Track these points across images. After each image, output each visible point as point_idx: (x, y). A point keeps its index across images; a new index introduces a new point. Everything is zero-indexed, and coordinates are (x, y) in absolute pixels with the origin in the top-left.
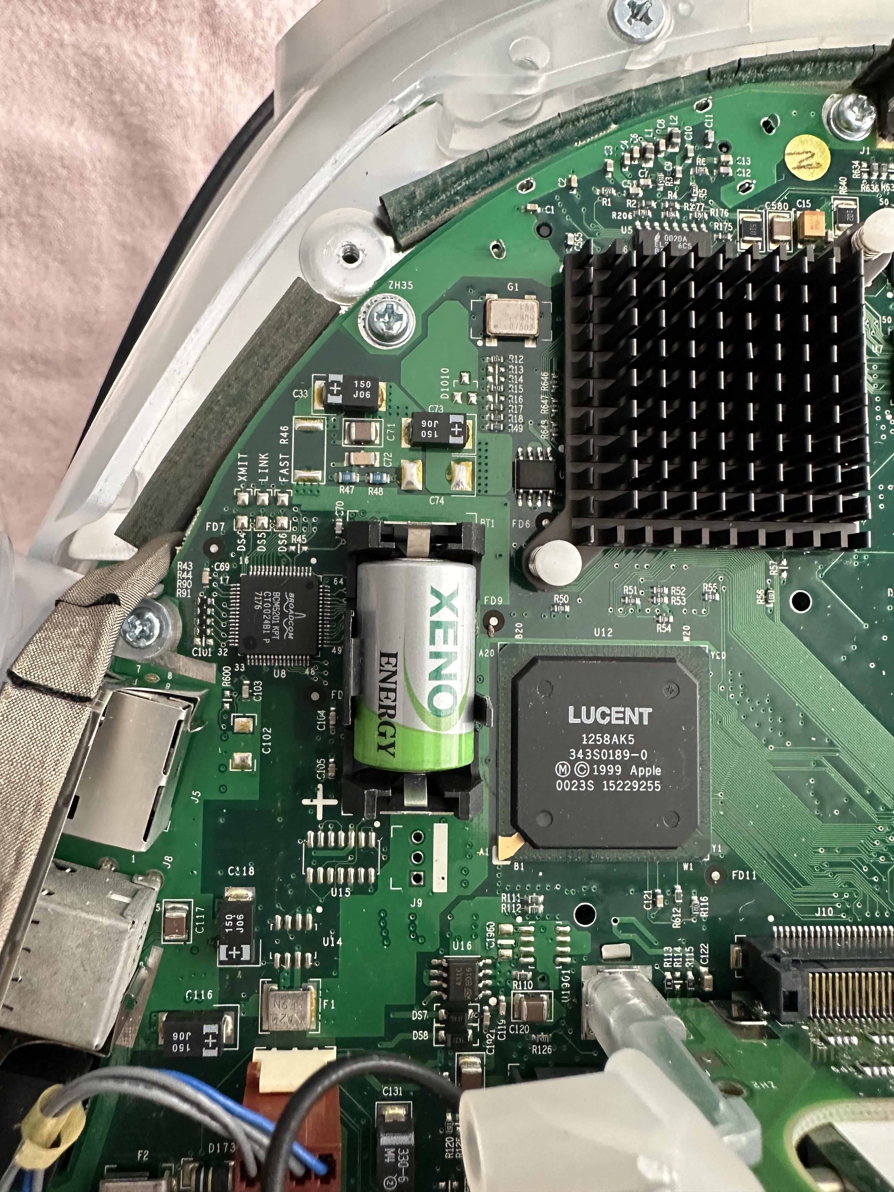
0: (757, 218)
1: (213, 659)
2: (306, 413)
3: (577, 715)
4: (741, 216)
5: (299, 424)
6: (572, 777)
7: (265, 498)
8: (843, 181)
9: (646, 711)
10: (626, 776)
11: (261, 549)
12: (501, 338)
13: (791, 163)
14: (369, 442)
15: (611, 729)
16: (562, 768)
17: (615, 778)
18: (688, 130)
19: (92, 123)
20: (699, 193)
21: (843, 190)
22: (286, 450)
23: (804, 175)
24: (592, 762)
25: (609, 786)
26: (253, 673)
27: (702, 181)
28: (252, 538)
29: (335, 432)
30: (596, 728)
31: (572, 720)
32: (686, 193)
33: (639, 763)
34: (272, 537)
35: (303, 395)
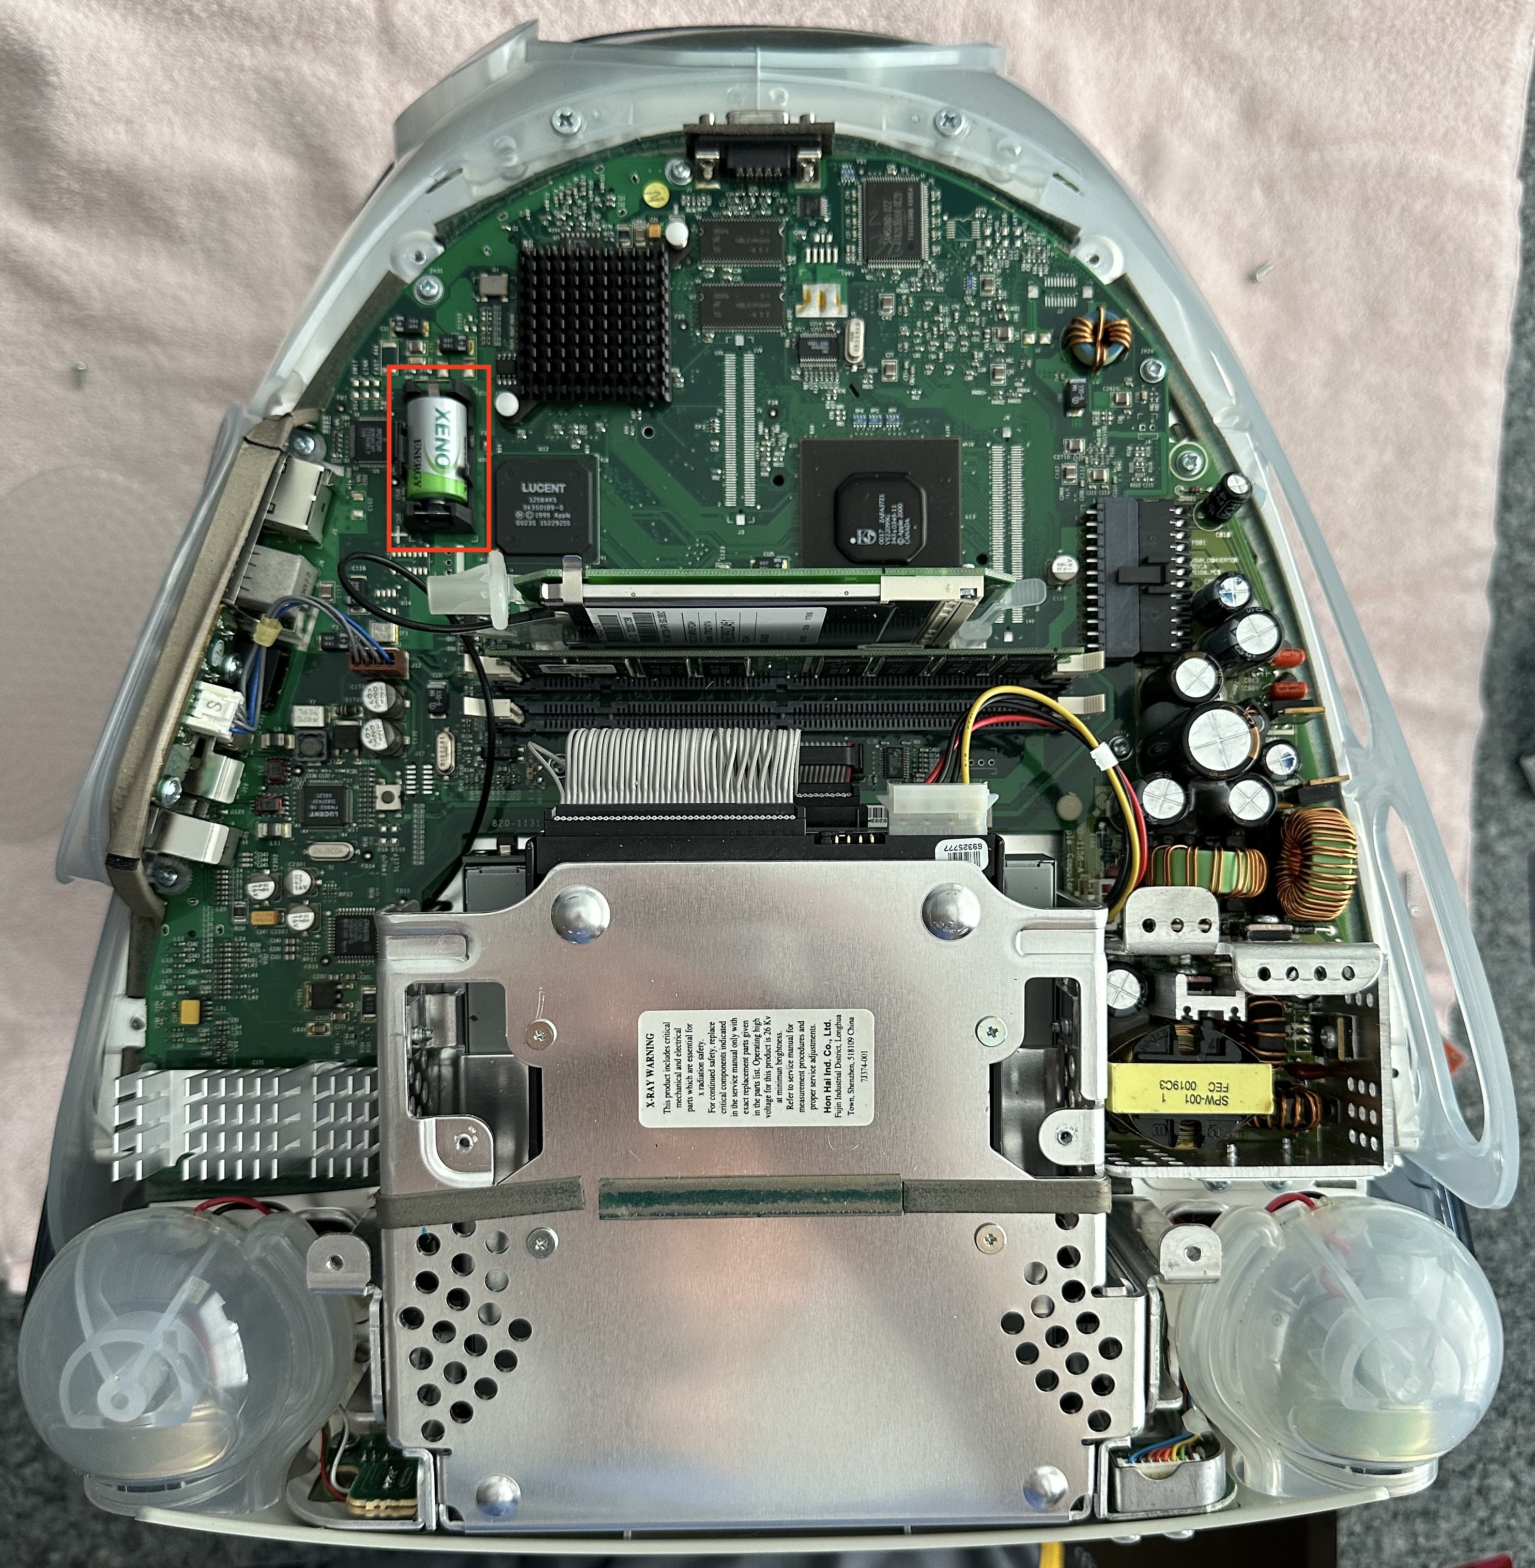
0: (627, 229)
1: (342, 464)
2: (387, 338)
3: (527, 487)
4: (619, 227)
5: (385, 345)
6: (525, 518)
7: (367, 383)
8: (676, 208)
9: (563, 486)
10: (552, 518)
11: (366, 408)
12: (489, 297)
13: (647, 198)
14: (420, 352)
15: (544, 495)
16: (519, 514)
17: (546, 519)
18: (591, 183)
19: (273, 145)
20: (596, 216)
21: (676, 211)
22: (377, 357)
23: (654, 204)
24: (535, 511)
25: (543, 523)
26: (362, 471)
27: (598, 209)
28: (360, 402)
29: (402, 347)
30: (537, 494)
31: (524, 490)
32: (588, 216)
33: (559, 511)
34: (370, 402)
35: (386, 329)
